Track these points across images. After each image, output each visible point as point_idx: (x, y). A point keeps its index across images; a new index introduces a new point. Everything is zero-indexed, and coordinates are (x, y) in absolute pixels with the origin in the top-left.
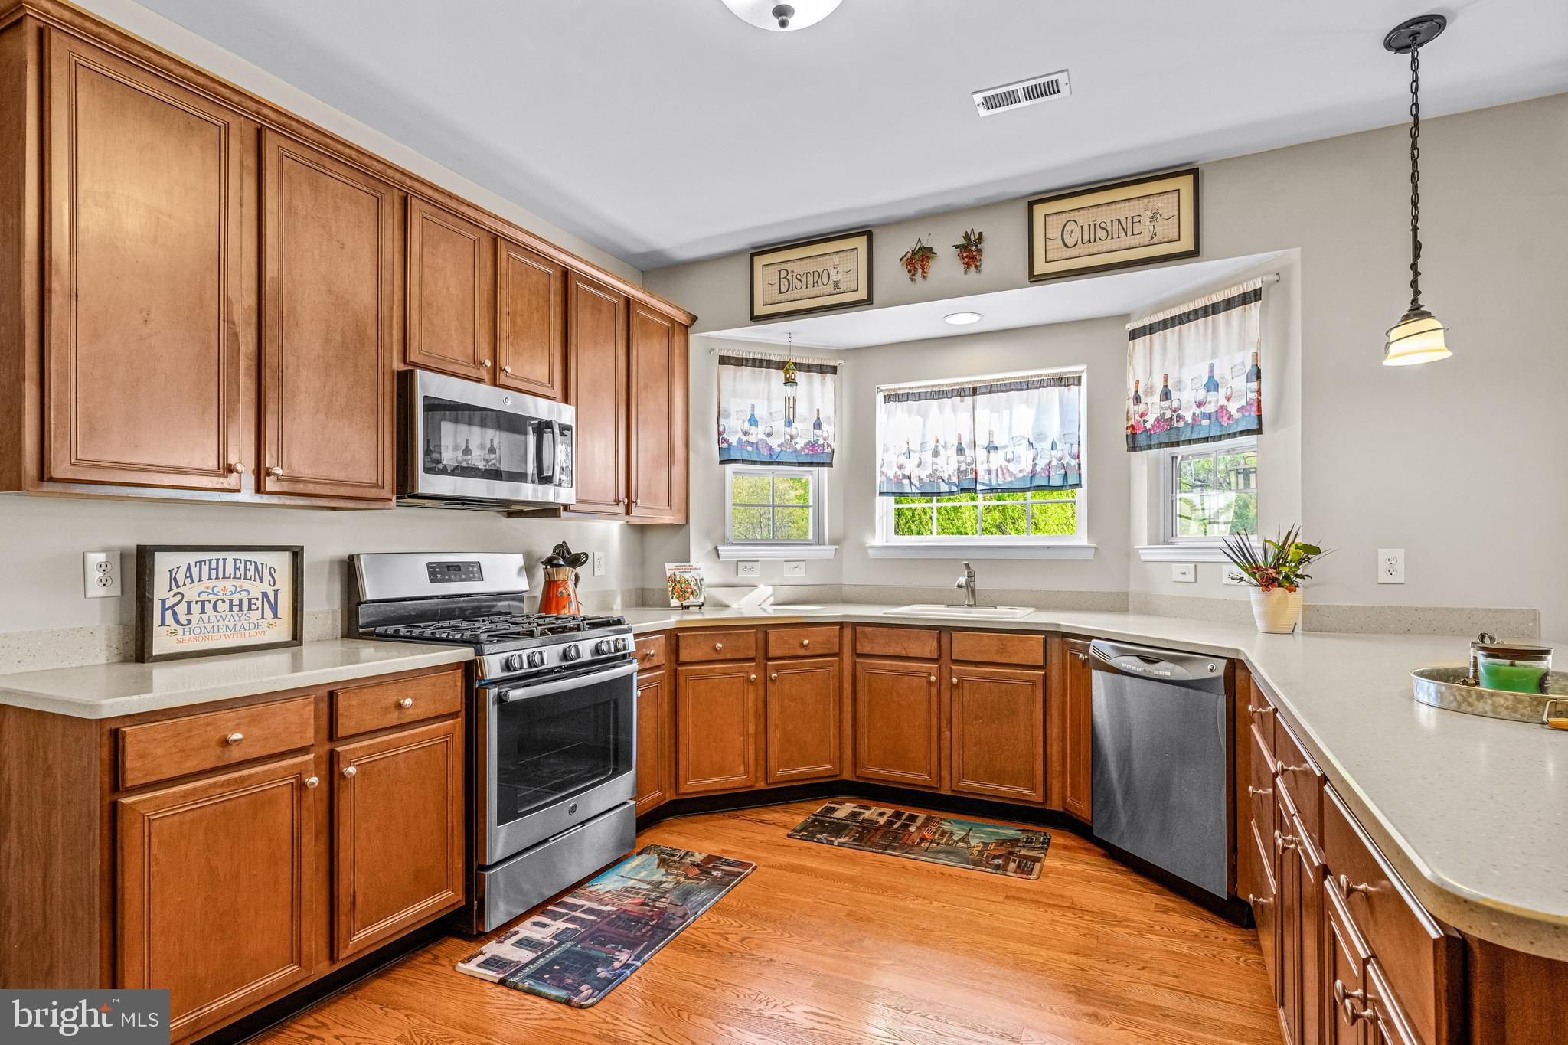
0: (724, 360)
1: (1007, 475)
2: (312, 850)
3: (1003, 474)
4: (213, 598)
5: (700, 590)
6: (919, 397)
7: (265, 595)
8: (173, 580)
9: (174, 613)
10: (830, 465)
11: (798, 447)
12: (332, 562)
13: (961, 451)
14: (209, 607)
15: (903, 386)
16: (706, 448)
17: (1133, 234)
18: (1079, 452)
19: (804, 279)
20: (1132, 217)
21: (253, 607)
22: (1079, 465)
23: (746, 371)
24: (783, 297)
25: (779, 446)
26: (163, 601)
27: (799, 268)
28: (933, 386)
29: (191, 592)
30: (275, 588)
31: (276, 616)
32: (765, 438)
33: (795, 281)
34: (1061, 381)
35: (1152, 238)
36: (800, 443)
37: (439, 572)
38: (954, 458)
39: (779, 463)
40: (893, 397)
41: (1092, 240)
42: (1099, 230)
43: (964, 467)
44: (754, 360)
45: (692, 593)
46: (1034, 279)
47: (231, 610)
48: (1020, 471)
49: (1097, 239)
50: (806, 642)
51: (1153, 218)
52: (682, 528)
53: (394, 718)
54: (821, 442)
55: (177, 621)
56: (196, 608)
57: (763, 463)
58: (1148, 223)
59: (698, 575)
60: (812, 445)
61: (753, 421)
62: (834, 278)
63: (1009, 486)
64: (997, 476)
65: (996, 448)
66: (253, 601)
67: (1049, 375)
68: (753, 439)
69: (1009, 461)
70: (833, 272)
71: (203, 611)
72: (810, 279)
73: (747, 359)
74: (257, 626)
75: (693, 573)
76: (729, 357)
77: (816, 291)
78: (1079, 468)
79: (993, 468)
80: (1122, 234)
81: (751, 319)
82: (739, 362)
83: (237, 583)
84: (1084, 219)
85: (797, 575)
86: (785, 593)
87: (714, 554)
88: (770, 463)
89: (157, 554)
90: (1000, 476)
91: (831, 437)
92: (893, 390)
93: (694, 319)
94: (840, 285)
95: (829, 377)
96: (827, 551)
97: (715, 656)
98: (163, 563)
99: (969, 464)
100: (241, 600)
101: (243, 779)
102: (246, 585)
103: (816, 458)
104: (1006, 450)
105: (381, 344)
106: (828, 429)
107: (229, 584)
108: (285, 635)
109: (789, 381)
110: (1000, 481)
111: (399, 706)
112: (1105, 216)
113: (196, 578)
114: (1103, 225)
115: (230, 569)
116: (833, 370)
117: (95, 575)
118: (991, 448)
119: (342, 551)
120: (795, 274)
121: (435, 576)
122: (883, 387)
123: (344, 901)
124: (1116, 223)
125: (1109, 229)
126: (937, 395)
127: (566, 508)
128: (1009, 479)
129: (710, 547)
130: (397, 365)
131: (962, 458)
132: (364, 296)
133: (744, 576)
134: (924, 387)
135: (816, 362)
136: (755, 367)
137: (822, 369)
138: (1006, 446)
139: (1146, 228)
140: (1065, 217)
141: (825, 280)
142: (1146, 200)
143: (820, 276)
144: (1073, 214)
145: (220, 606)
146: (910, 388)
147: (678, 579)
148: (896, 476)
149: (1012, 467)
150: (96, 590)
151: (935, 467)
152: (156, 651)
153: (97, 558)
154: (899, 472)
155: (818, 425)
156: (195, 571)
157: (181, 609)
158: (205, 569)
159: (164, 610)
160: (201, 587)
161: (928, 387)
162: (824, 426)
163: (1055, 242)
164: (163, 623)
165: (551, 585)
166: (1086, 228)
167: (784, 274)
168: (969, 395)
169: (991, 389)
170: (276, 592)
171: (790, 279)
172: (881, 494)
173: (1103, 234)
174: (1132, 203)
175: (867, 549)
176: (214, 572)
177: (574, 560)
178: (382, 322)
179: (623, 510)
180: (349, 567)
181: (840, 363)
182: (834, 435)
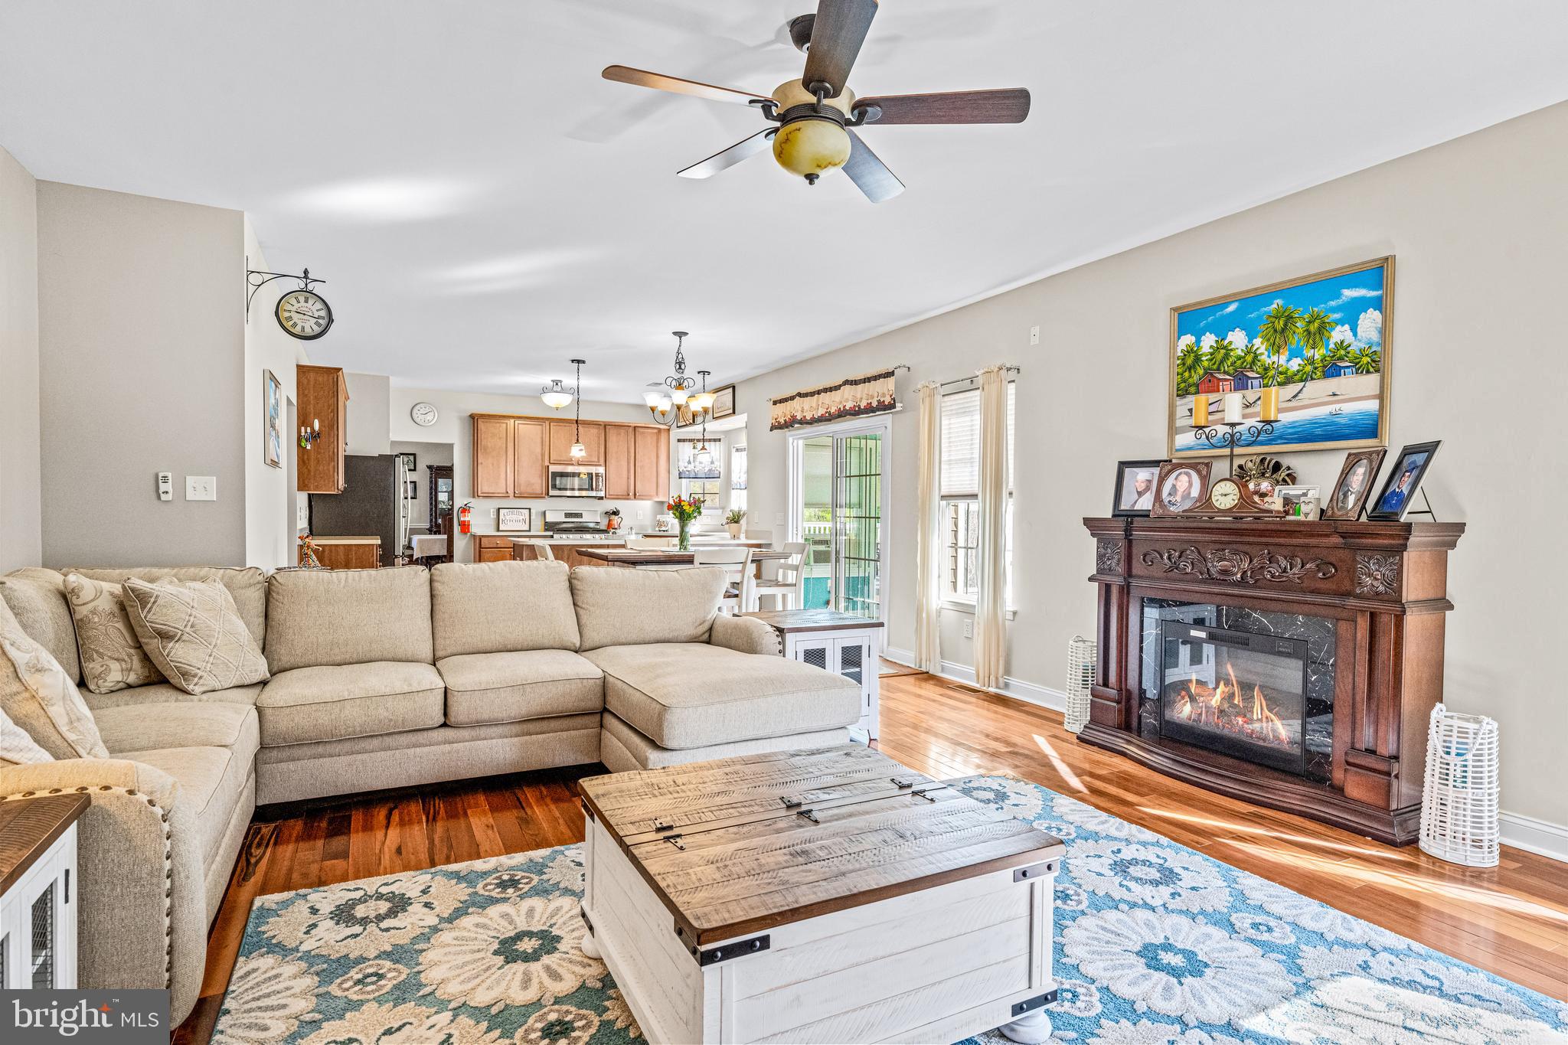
0: (679, 441)
4: (512, 518)
7: (523, 518)
8: (504, 515)
9: (504, 521)
10: (719, 478)
11: (706, 472)
12: (541, 512)
14: (511, 520)
21: (520, 521)
23: (687, 444)
25: (697, 472)
29: (507, 517)
31: (525, 524)
32: (693, 469)
36: (707, 469)
37: (567, 515)
40: (737, 450)
44: (690, 439)
47: (516, 521)
52: (667, 503)
54: (713, 469)
55: (505, 523)
56: (508, 520)
60: (710, 470)
66: (520, 519)
73: (687, 439)
74: (521, 526)
76: (681, 439)
82: (684, 440)
83: (517, 516)
85: (708, 521)
88: (695, 478)
89: (500, 510)
93: (670, 426)
95: (718, 443)
98: (502, 511)
100: (518, 519)
102: (519, 516)
103: (710, 476)
105: (543, 459)
106: (717, 464)
107: (515, 516)
109: (695, 448)
115: (515, 513)
116: (720, 440)
117: (491, 513)
119: (541, 509)
127: (605, 497)
130: (547, 463)
132: (538, 450)
135: (714, 438)
136: (689, 442)
137: (715, 440)
145: (514, 520)
147: (660, 521)
148: (736, 482)
150: (491, 516)
152: (501, 528)
153: (491, 510)
155: (712, 463)
156: (508, 513)
157: (506, 520)
158: (510, 512)
159: (502, 520)
160: (509, 516)
162: (716, 463)
164: (502, 523)
165: (610, 520)
170: (526, 518)
177: (616, 513)
178: (543, 455)
179: (632, 497)
180: (544, 513)
181: (722, 437)
182: (720, 467)
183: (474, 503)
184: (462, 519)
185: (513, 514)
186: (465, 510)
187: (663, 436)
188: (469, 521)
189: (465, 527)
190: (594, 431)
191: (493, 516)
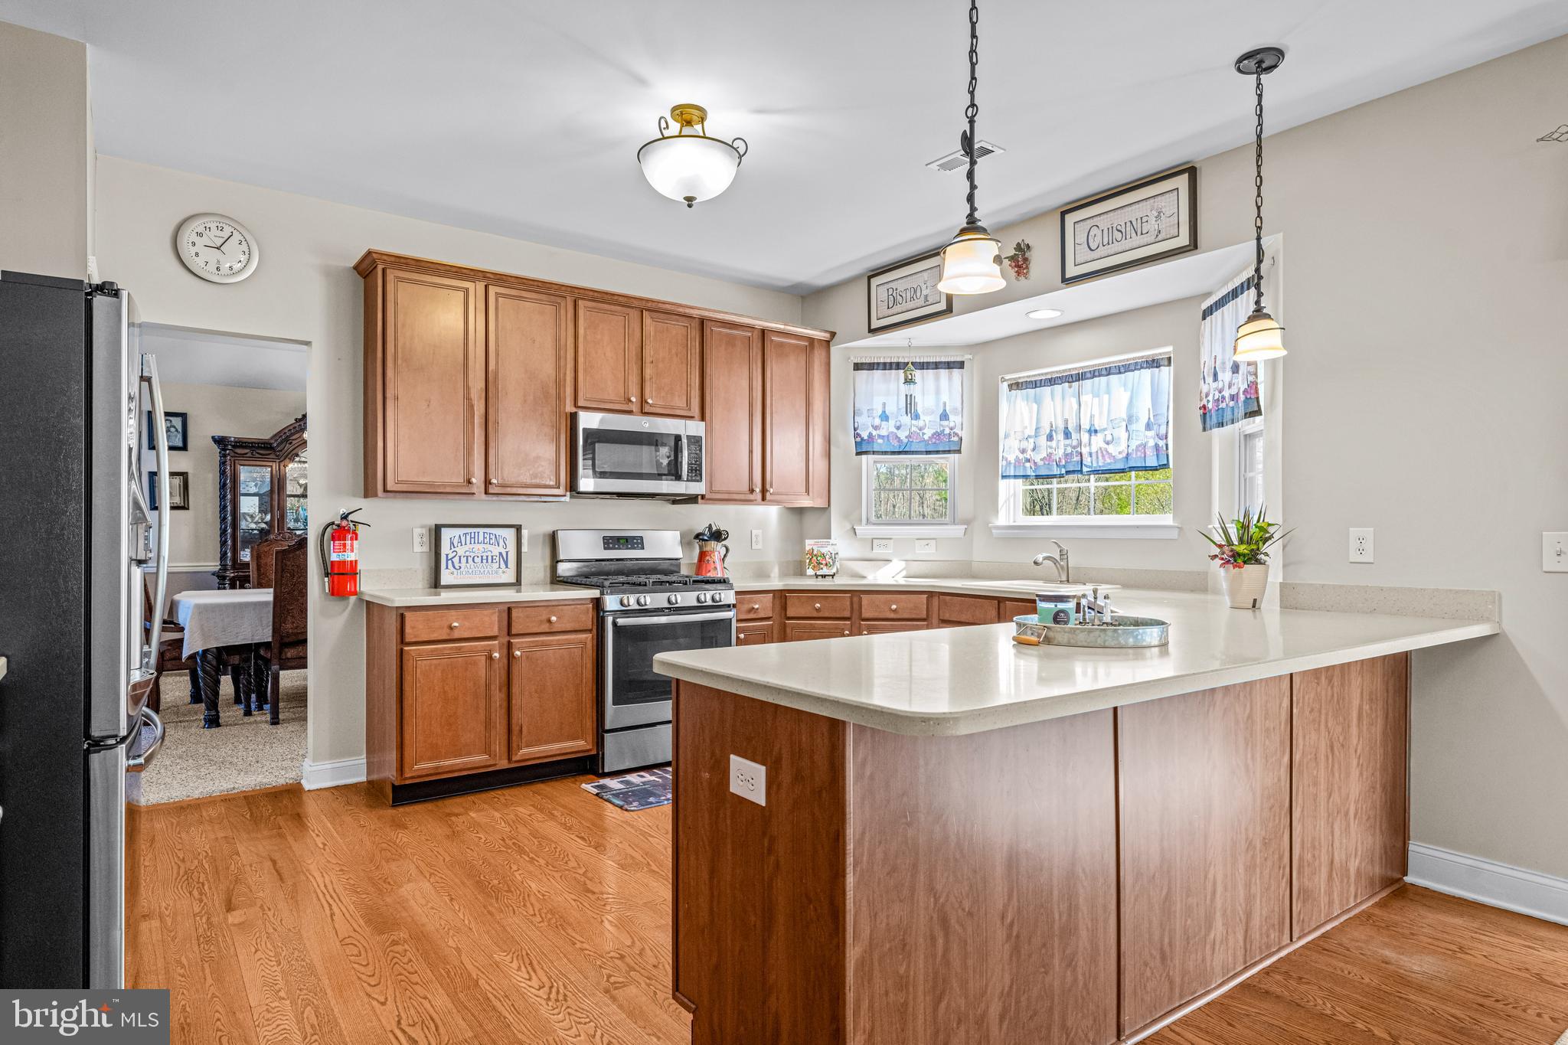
0: (858, 367)
1: (1106, 457)
2: (498, 697)
3: (1103, 456)
4: (473, 555)
5: (834, 563)
6: (1035, 384)
7: (500, 554)
8: (452, 543)
9: (453, 562)
10: (959, 451)
11: (926, 437)
12: (544, 535)
13: (1067, 435)
14: (470, 559)
15: (1023, 375)
16: (845, 442)
17: (1142, 234)
18: (1167, 433)
19: (904, 296)
20: (1141, 218)
21: (494, 561)
22: (1167, 445)
23: (878, 374)
24: (891, 312)
25: (906, 437)
26: (447, 555)
27: (901, 286)
28: (1046, 374)
29: (461, 551)
30: (507, 550)
31: (507, 567)
32: (895, 431)
33: (899, 297)
34: (1154, 363)
35: (1157, 236)
36: (928, 433)
37: (611, 542)
38: (1063, 442)
39: (906, 453)
40: (1016, 386)
41: (1110, 242)
42: (1115, 232)
43: (1069, 450)
44: (885, 364)
45: (826, 565)
46: (1067, 281)
47: (482, 562)
48: (1120, 453)
49: (1114, 240)
50: (894, 607)
51: (1158, 217)
52: (825, 510)
53: (545, 628)
54: (947, 431)
55: (454, 567)
56: (464, 560)
57: (893, 453)
58: (1154, 222)
59: (834, 550)
60: (937, 435)
61: (885, 417)
62: (924, 292)
63: (1109, 467)
64: (1097, 458)
65: (1096, 431)
66: (494, 557)
67: (1142, 357)
68: (884, 433)
69: (1108, 443)
70: (924, 287)
71: (467, 562)
72: (908, 294)
73: (878, 364)
74: (496, 572)
75: (830, 548)
76: (862, 364)
77: (911, 305)
78: (1167, 449)
79: (1094, 450)
80: (1134, 234)
81: (869, 332)
82: (871, 366)
83: (485, 546)
84: (1104, 223)
85: (928, 552)
86: (917, 568)
87: (852, 533)
88: (899, 453)
89: (442, 529)
90: (1100, 458)
91: (959, 426)
92: (1014, 379)
93: (833, 334)
94: (929, 298)
95: (956, 372)
96: (958, 530)
97: (815, 614)
98: (446, 535)
99: (1074, 447)
100: (487, 557)
101: (460, 648)
102: (490, 548)
103: (945, 446)
104: (1106, 432)
105: (560, 398)
106: (955, 419)
107: (481, 546)
108: (513, 580)
109: (909, 381)
110: (1101, 463)
111: (549, 621)
112: (1119, 219)
113: (463, 543)
114: (1119, 227)
115: (481, 538)
116: (961, 365)
117: (417, 540)
118: (1093, 431)
119: (550, 529)
120: (898, 291)
121: (608, 545)
122: (1007, 377)
123: (515, 729)
124: (1128, 224)
125: (1123, 231)
126: (1051, 382)
127: (703, 497)
128: (1108, 461)
129: (849, 527)
130: (570, 408)
131: (1068, 442)
132: (548, 369)
133: (878, 552)
134: (1039, 375)
135: (943, 359)
136: (885, 369)
137: (949, 365)
138: (1105, 430)
139: (1152, 226)
140: (1090, 223)
141: (918, 294)
142: (1152, 201)
143: (915, 292)
144: (1095, 219)
145: (476, 559)
146: (1028, 377)
147: (815, 552)
148: (1017, 460)
149: (1111, 449)
150: (418, 549)
151: (1049, 450)
152: (443, 583)
153: (417, 531)
154: (1021, 456)
155: (944, 416)
156: (463, 539)
157: (456, 560)
158: (468, 537)
159: (447, 560)
160: (466, 548)
161: (1042, 374)
162: (952, 417)
163: (1082, 247)
164: (447, 568)
165: (703, 555)
166: (1106, 232)
167: (890, 291)
168: (1076, 381)
169: (1095, 374)
170: (507, 552)
171: (895, 295)
172: (1004, 477)
173: (1118, 235)
174: (1141, 204)
175: (990, 529)
176: (472, 540)
177: (717, 536)
178: (559, 384)
179: (759, 497)
180: (553, 538)
181: (966, 357)
182: (962, 424)
183: (369, 511)
184: (334, 557)
185: (474, 539)
186: (341, 531)
187: (818, 356)
188: (354, 564)
189: (342, 578)
190: (677, 329)
191: (421, 547)
